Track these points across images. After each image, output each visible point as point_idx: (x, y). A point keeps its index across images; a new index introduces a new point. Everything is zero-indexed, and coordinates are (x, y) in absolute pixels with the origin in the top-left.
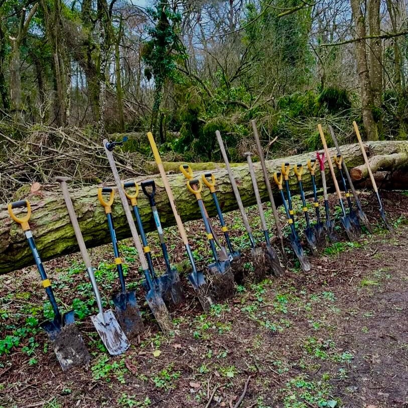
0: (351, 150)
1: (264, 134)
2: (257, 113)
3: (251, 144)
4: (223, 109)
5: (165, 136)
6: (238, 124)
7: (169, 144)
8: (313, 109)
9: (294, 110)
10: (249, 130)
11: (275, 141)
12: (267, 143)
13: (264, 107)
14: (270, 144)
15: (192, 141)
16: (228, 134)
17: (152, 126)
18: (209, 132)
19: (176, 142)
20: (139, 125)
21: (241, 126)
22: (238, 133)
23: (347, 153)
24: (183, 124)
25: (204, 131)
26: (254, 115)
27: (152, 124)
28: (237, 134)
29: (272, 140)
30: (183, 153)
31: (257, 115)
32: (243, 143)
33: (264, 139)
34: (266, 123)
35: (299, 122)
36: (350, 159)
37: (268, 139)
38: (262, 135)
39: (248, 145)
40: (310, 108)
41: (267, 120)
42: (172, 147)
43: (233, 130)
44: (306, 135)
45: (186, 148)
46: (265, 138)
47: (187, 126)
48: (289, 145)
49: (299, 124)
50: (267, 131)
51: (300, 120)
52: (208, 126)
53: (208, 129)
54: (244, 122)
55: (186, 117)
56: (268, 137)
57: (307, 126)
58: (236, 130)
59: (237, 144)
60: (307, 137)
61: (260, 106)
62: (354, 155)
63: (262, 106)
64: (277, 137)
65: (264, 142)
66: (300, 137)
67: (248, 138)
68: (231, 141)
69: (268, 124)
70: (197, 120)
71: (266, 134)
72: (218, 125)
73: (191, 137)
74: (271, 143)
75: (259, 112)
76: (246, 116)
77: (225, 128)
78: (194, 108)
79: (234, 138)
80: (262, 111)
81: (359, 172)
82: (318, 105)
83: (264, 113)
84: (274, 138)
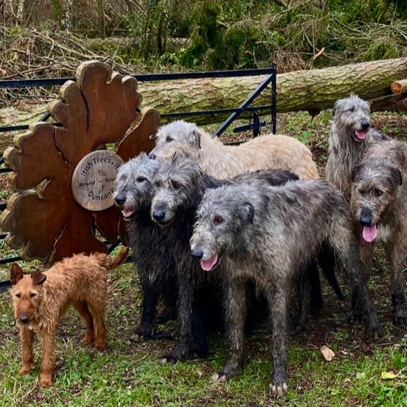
0: (394, 64)
1: (306, 44)
2: (298, 16)
3: (288, 57)
4: (248, 6)
5: (165, 44)
6: (272, 29)
7: (172, 56)
8: (377, 11)
9: (348, 11)
10: (286, 38)
11: (321, 55)
12: (310, 56)
13: (308, 8)
14: (314, 58)
15: (204, 52)
16: (257, 43)
17: (146, 29)
18: (231, 40)
19: (182, 53)
20: (122, 26)
21: (276, 32)
22: (271, 43)
23: (389, 66)
24: (196, 28)
25: (224, 39)
26: (293, 19)
27: (146, 27)
28: (269, 44)
29: (317, 52)
30: (193, 68)
31: (297, 19)
32: (278, 55)
33: (306, 51)
34: (309, 29)
35: (355, 29)
36: (392, 73)
37: (311, 51)
38: (304, 45)
39: (285, 58)
40: (372, 10)
41: (311, 26)
42: (177, 60)
43: (265, 38)
44: (364, 46)
45: (195, 61)
46: (309, 49)
47: (200, 31)
48: (340, 59)
49: (354, 32)
50: (311, 40)
51: (355, 26)
52: (230, 31)
53: (230, 35)
54: (279, 27)
55: (201, 20)
56: (312, 48)
57: (365, 36)
58: (268, 38)
59: (269, 57)
60: (366, 50)
61: (301, 6)
62: (397, 69)
63: (305, 7)
64: (323, 49)
65: (307, 55)
66: (356, 50)
67: (285, 49)
68: (261, 53)
69: (312, 31)
70: (215, 23)
71: (309, 44)
72: (244, 32)
73: (204, 46)
74: (316, 56)
75: (300, 15)
76: (281, 19)
77: (253, 35)
78: (212, 7)
79: (265, 50)
80: (304, 14)
81: (399, 86)
82: (383, 6)
83: (306, 15)
84: (320, 50)
